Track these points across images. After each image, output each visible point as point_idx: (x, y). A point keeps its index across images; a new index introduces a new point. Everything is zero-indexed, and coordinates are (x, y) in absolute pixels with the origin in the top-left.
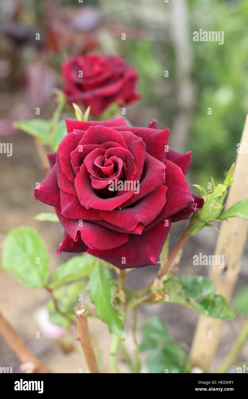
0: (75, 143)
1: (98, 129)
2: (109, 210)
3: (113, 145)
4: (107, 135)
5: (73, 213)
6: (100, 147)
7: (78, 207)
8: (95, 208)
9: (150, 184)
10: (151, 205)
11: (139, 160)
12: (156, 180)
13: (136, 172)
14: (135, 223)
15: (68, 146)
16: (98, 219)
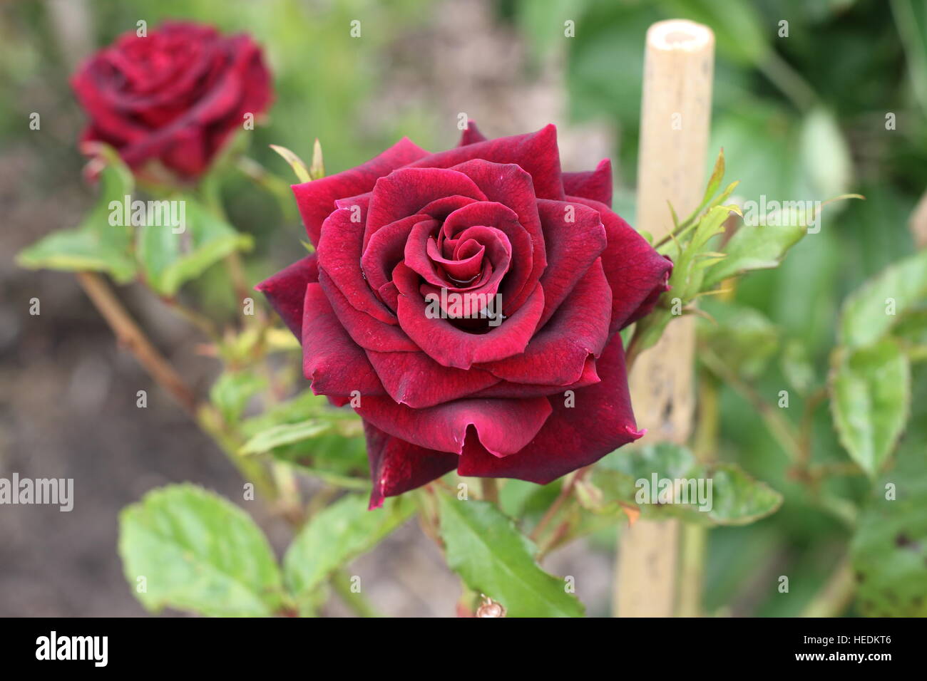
0: (355, 232)
1: (400, 179)
2: (518, 351)
3: (450, 202)
4: (428, 184)
5: (428, 391)
6: (419, 220)
7: (432, 375)
8: (485, 360)
9: (577, 260)
10: (590, 309)
11: (530, 215)
12: (586, 246)
13: (534, 246)
14: (579, 363)
15: (342, 243)
16: (489, 385)
